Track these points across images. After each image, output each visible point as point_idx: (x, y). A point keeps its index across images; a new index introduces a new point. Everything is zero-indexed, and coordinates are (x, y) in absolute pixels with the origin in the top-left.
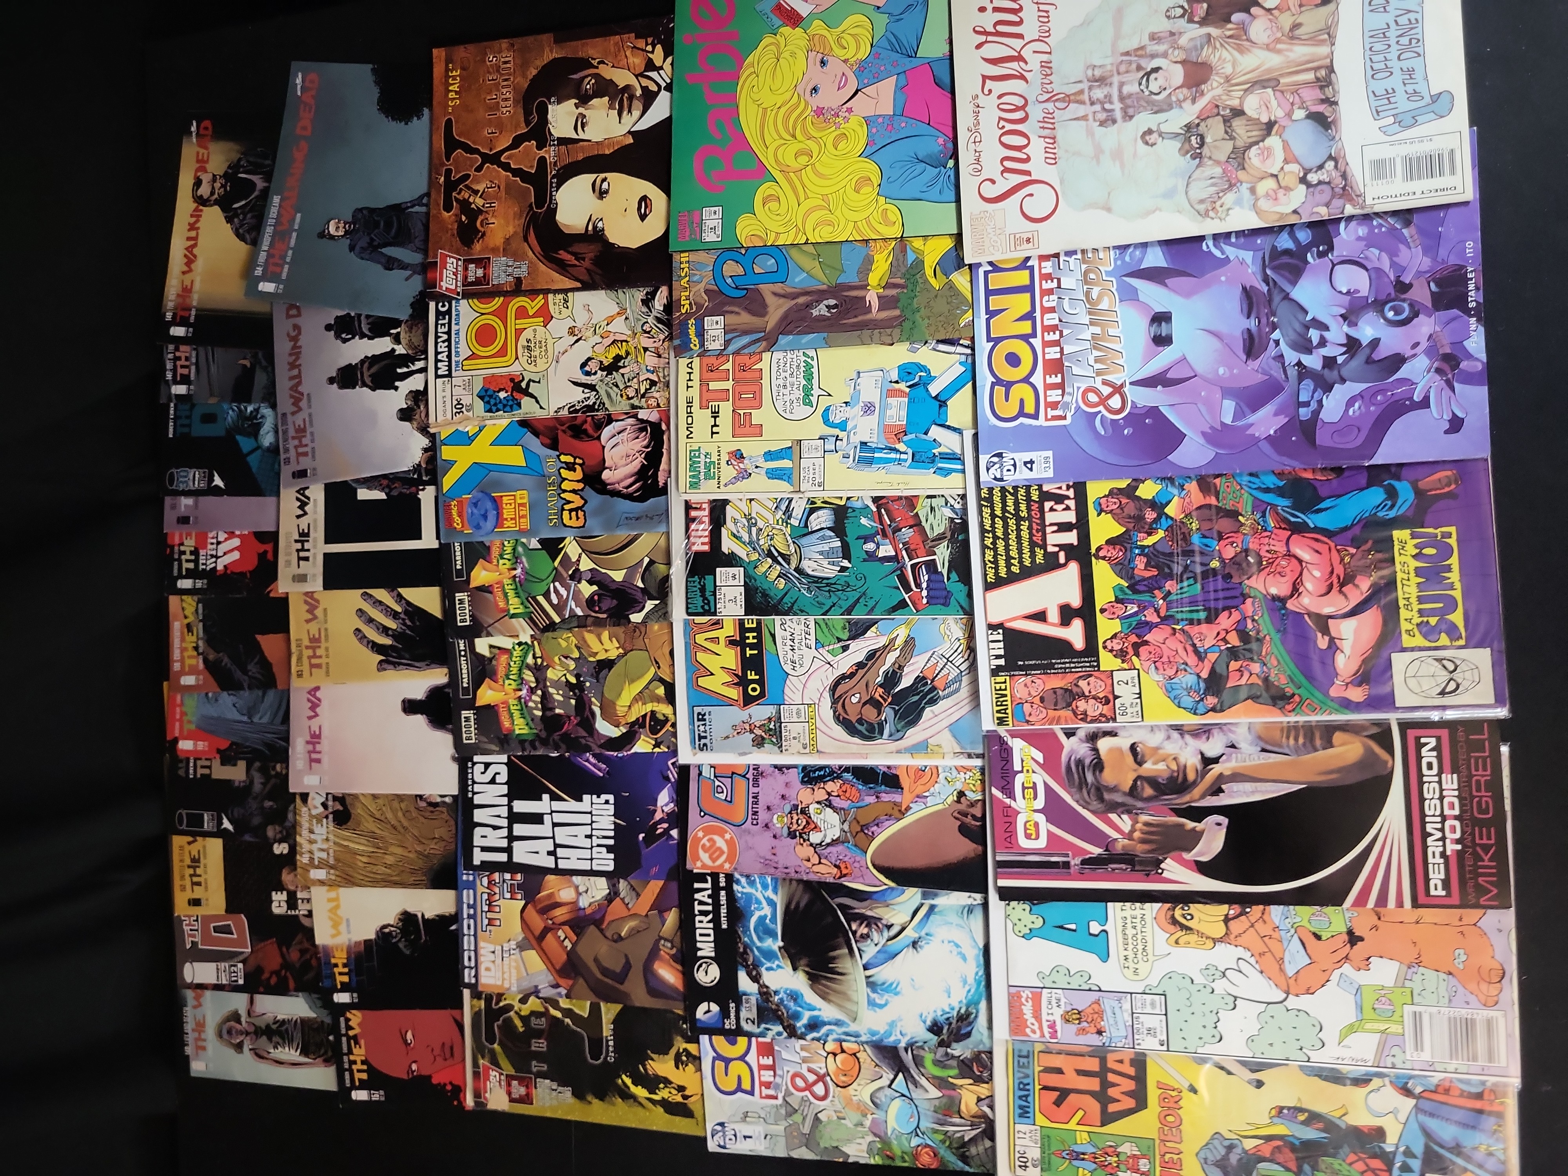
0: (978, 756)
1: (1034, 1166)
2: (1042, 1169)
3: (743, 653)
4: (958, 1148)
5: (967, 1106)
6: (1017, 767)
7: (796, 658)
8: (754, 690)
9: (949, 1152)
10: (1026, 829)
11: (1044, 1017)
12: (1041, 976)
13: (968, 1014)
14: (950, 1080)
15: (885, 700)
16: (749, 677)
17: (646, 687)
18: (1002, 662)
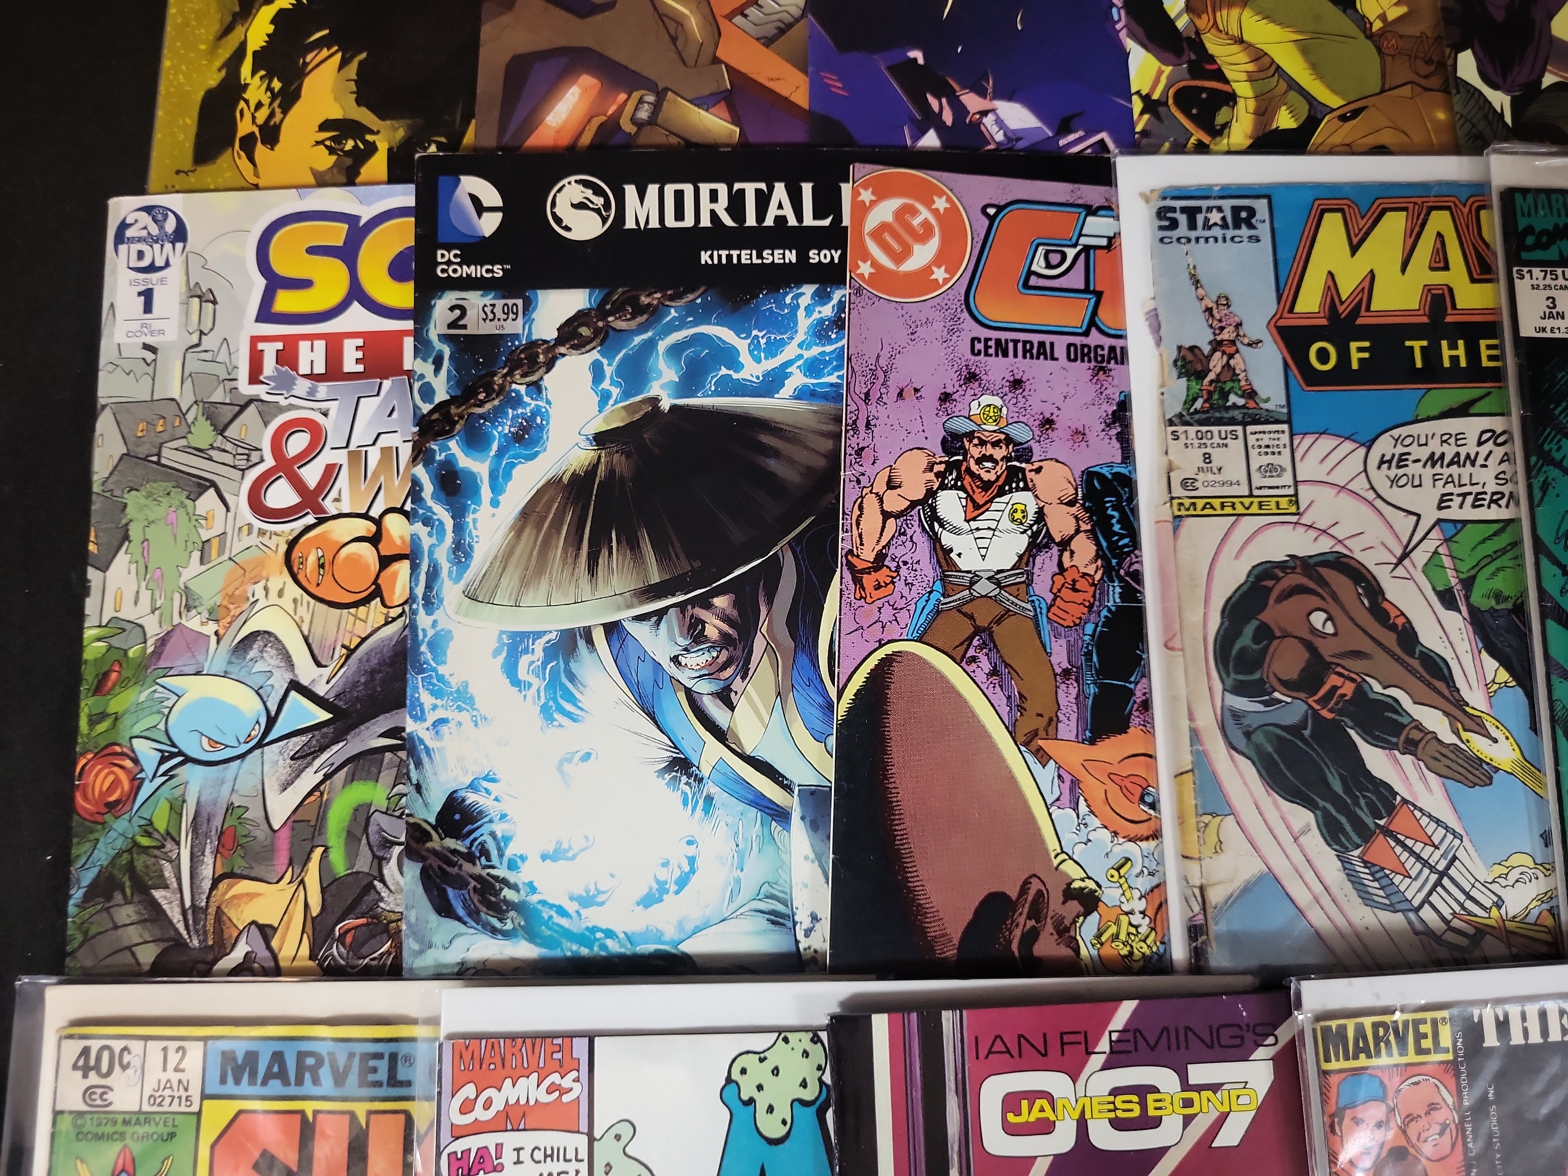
0: (1198, 955)
1: (88, 1092)
2: (80, 1114)
3: (1415, 331)
4: (130, 867)
5: (251, 896)
6: (1199, 1073)
7: (1413, 469)
8: (1323, 356)
9: (120, 844)
10: (1032, 1096)
11: (510, 1140)
12: (625, 1131)
13: (500, 909)
14: (319, 851)
15: (1324, 701)
16: (1354, 345)
17: (1293, 85)
18: (1491, 1039)
